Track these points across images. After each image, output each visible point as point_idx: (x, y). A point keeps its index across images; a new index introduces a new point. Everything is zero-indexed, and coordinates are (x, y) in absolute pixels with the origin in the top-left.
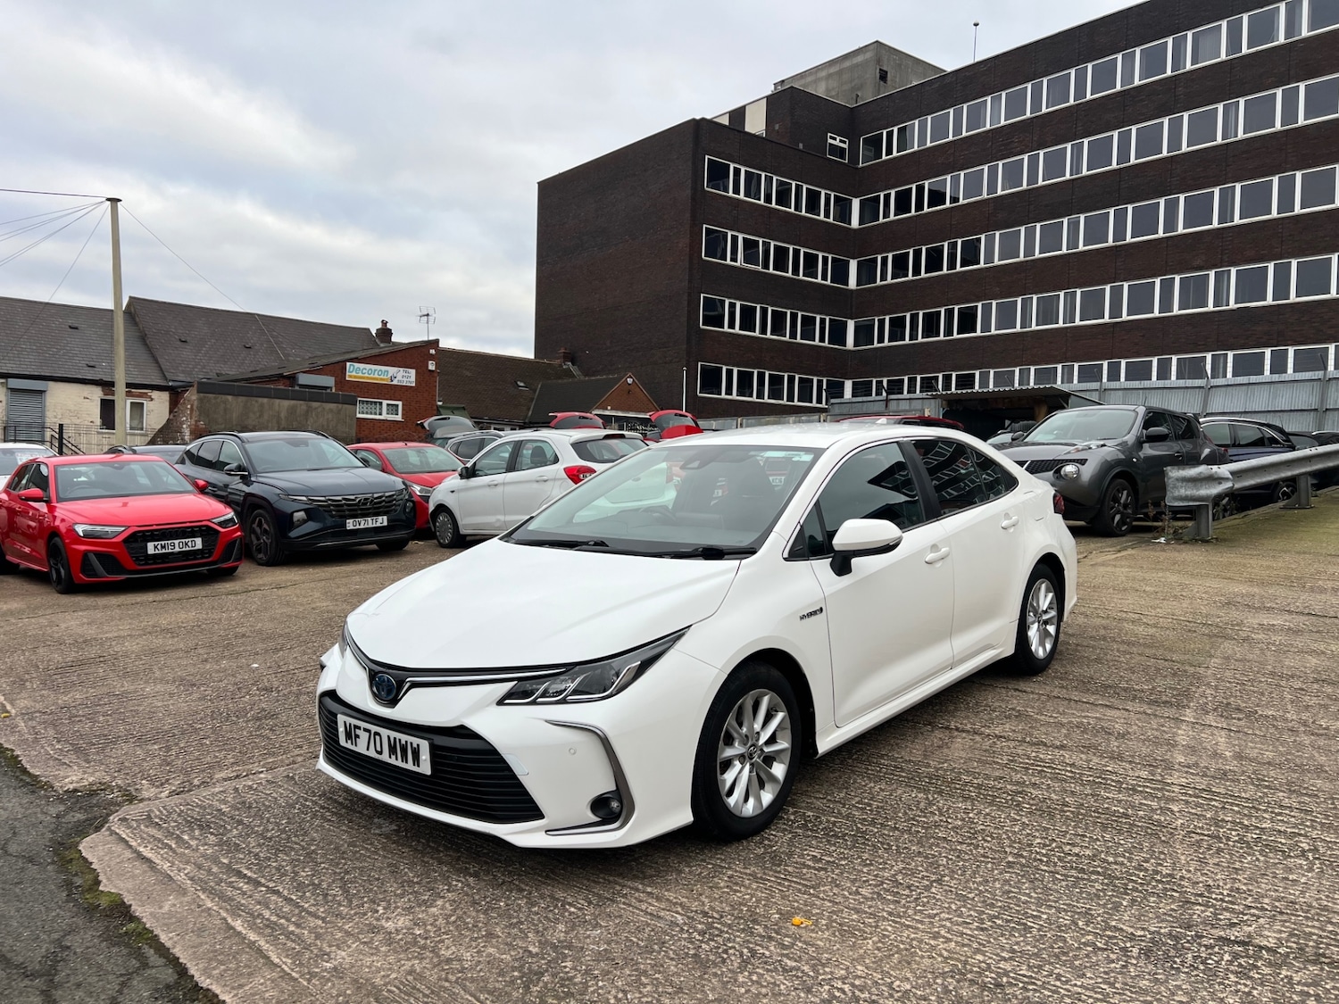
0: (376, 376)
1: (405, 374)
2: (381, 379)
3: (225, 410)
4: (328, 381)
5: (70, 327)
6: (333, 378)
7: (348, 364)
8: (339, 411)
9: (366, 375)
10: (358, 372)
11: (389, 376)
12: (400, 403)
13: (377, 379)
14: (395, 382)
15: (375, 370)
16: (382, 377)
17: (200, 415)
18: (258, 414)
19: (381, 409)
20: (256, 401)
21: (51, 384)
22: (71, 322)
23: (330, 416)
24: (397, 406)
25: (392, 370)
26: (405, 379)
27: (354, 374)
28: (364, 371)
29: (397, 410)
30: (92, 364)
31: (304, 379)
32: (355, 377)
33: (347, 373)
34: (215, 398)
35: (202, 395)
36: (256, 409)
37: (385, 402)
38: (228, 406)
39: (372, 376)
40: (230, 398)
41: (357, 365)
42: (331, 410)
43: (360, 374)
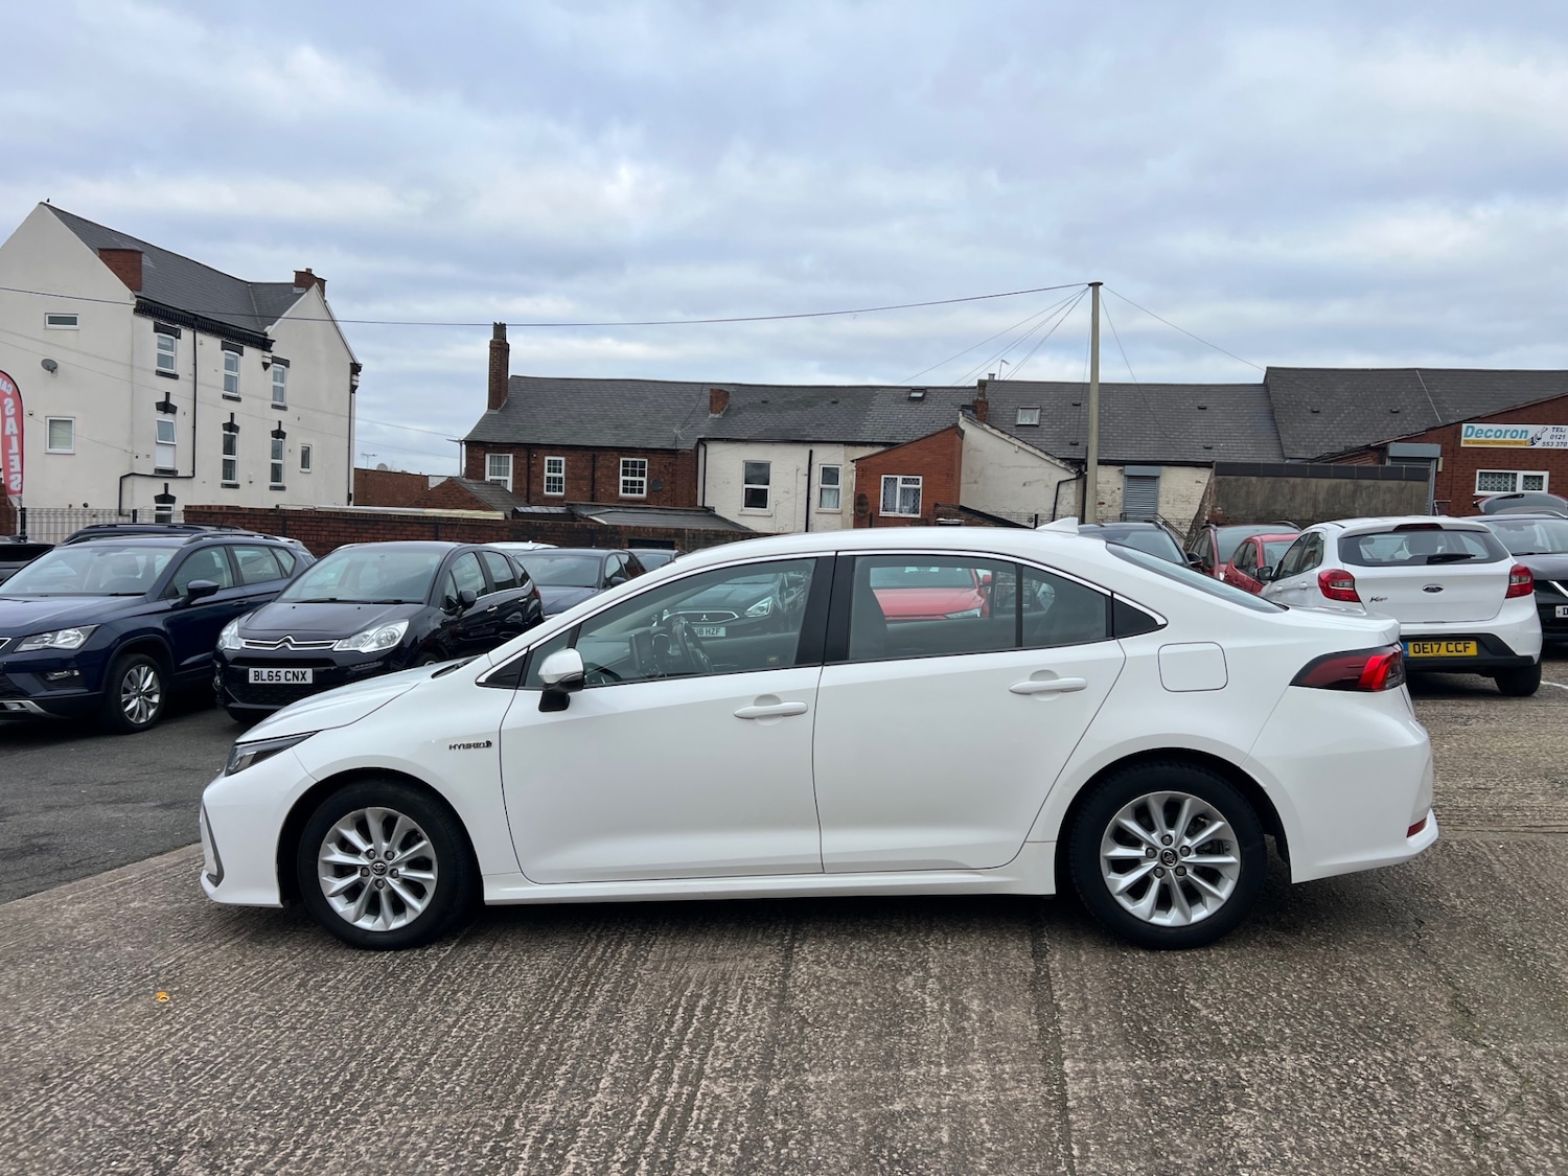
0: (1508, 438)
1: (1555, 433)
2: (1516, 443)
3: (1248, 493)
4: (1432, 449)
5: (1200, 408)
6: (1440, 446)
7: (1464, 426)
8: (1402, 490)
9: (1492, 438)
10: (1475, 435)
11: (1529, 437)
12: (1546, 474)
13: (1508, 443)
14: (1538, 445)
15: (1507, 431)
16: (1517, 439)
17: (1218, 499)
18: (1288, 497)
19: (1514, 483)
20: (1287, 482)
21: (1164, 468)
22: (1201, 403)
23: (1388, 496)
24: (1541, 477)
25: (1533, 430)
26: (1555, 441)
27: (1473, 438)
28: (1489, 434)
29: (1541, 484)
30: (1209, 445)
31: (1396, 450)
32: (1474, 442)
33: (1463, 438)
34: (1236, 480)
35: (1220, 477)
36: (1286, 491)
37: (1521, 474)
38: (1252, 489)
39: (1501, 439)
40: (1254, 479)
41: (1477, 426)
42: (1390, 490)
43: (1483, 438)
